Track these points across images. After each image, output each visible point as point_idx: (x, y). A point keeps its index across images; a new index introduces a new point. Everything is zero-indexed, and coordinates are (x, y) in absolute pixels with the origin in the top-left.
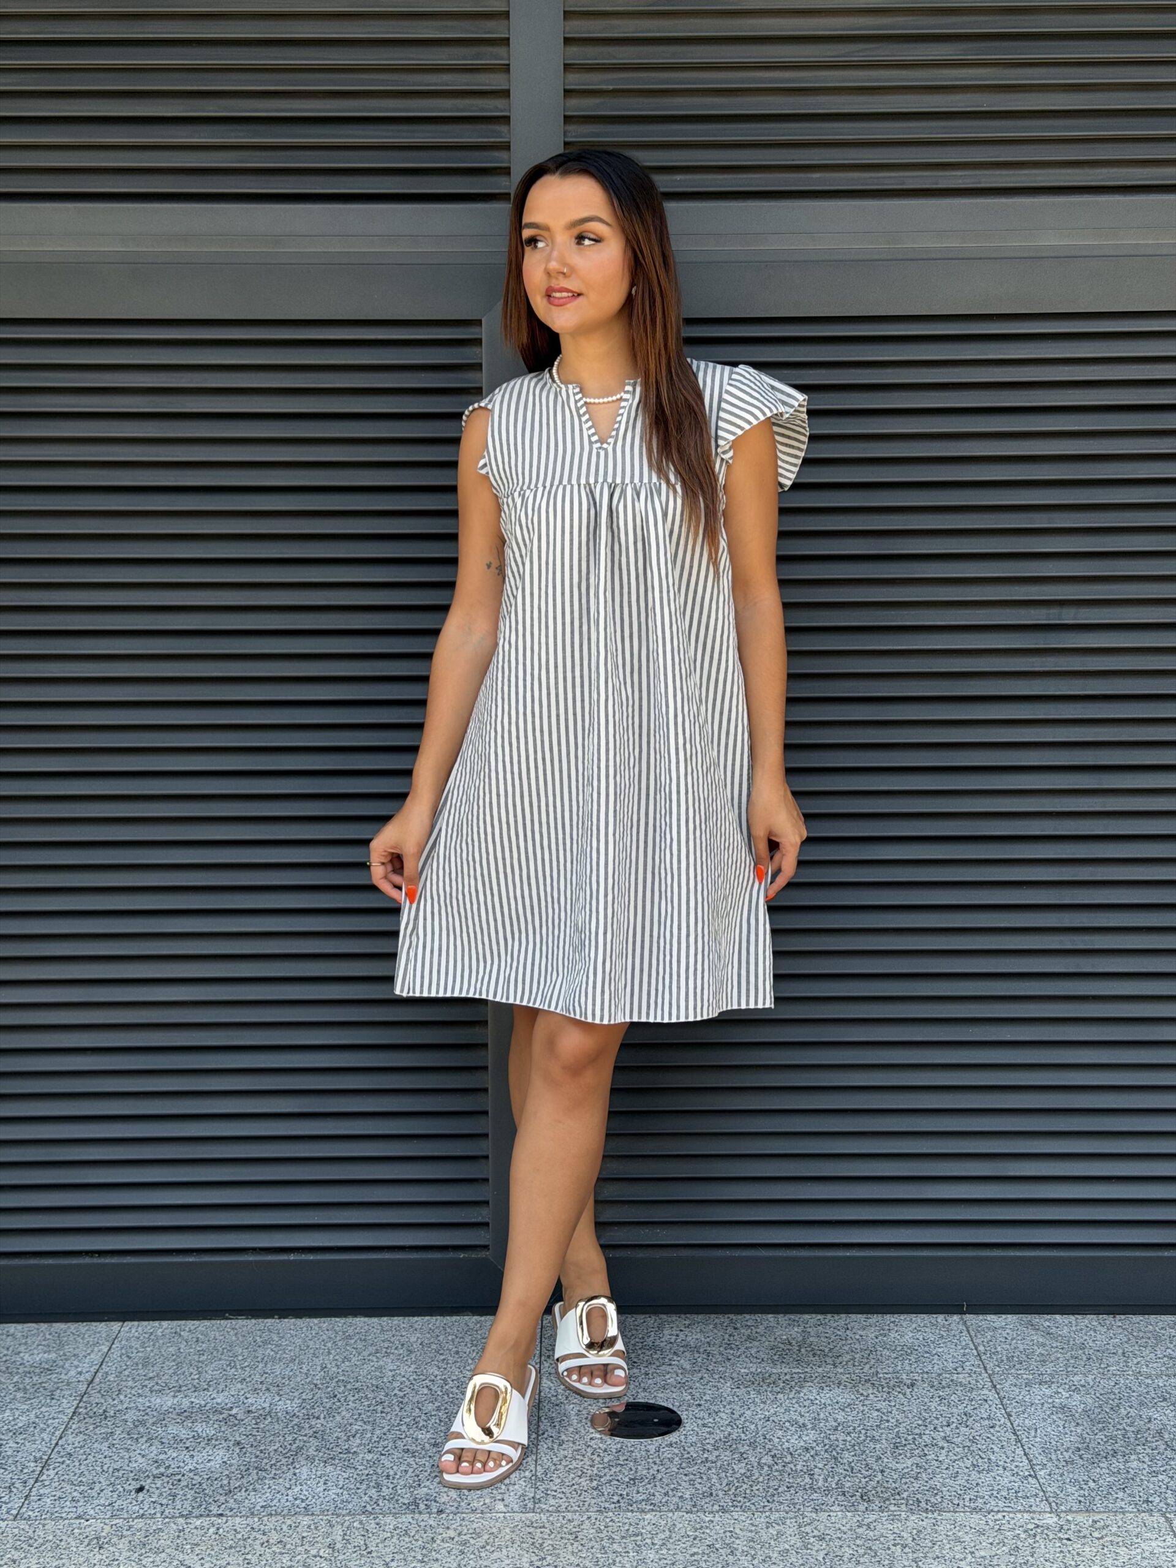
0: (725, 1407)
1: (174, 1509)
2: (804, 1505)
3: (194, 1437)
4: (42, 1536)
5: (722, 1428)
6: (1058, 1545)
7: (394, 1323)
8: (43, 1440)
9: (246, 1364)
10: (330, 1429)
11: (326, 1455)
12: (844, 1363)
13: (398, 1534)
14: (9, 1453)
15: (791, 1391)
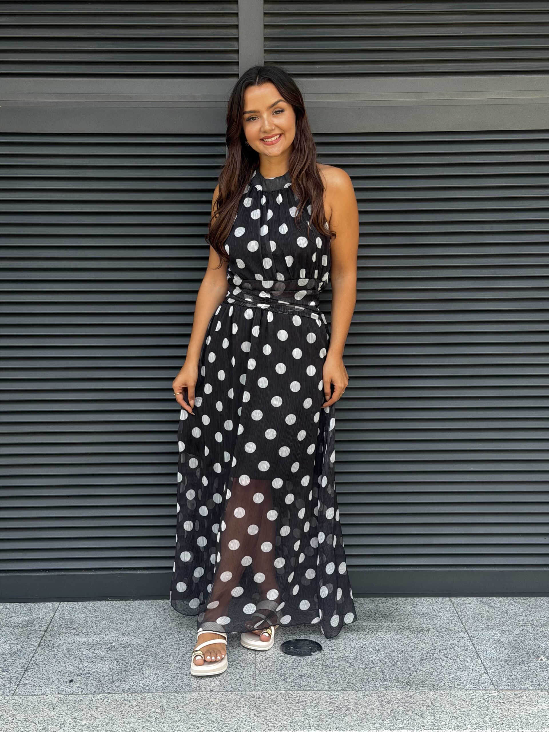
0: (342, 641)
1: (87, 690)
2: (380, 687)
3: (95, 656)
4: (26, 703)
5: (341, 651)
6: (499, 705)
8: (25, 658)
9: (118, 622)
10: (159, 652)
11: (157, 665)
12: (396, 620)
13: (192, 702)
14: (9, 664)
15: (372, 634)
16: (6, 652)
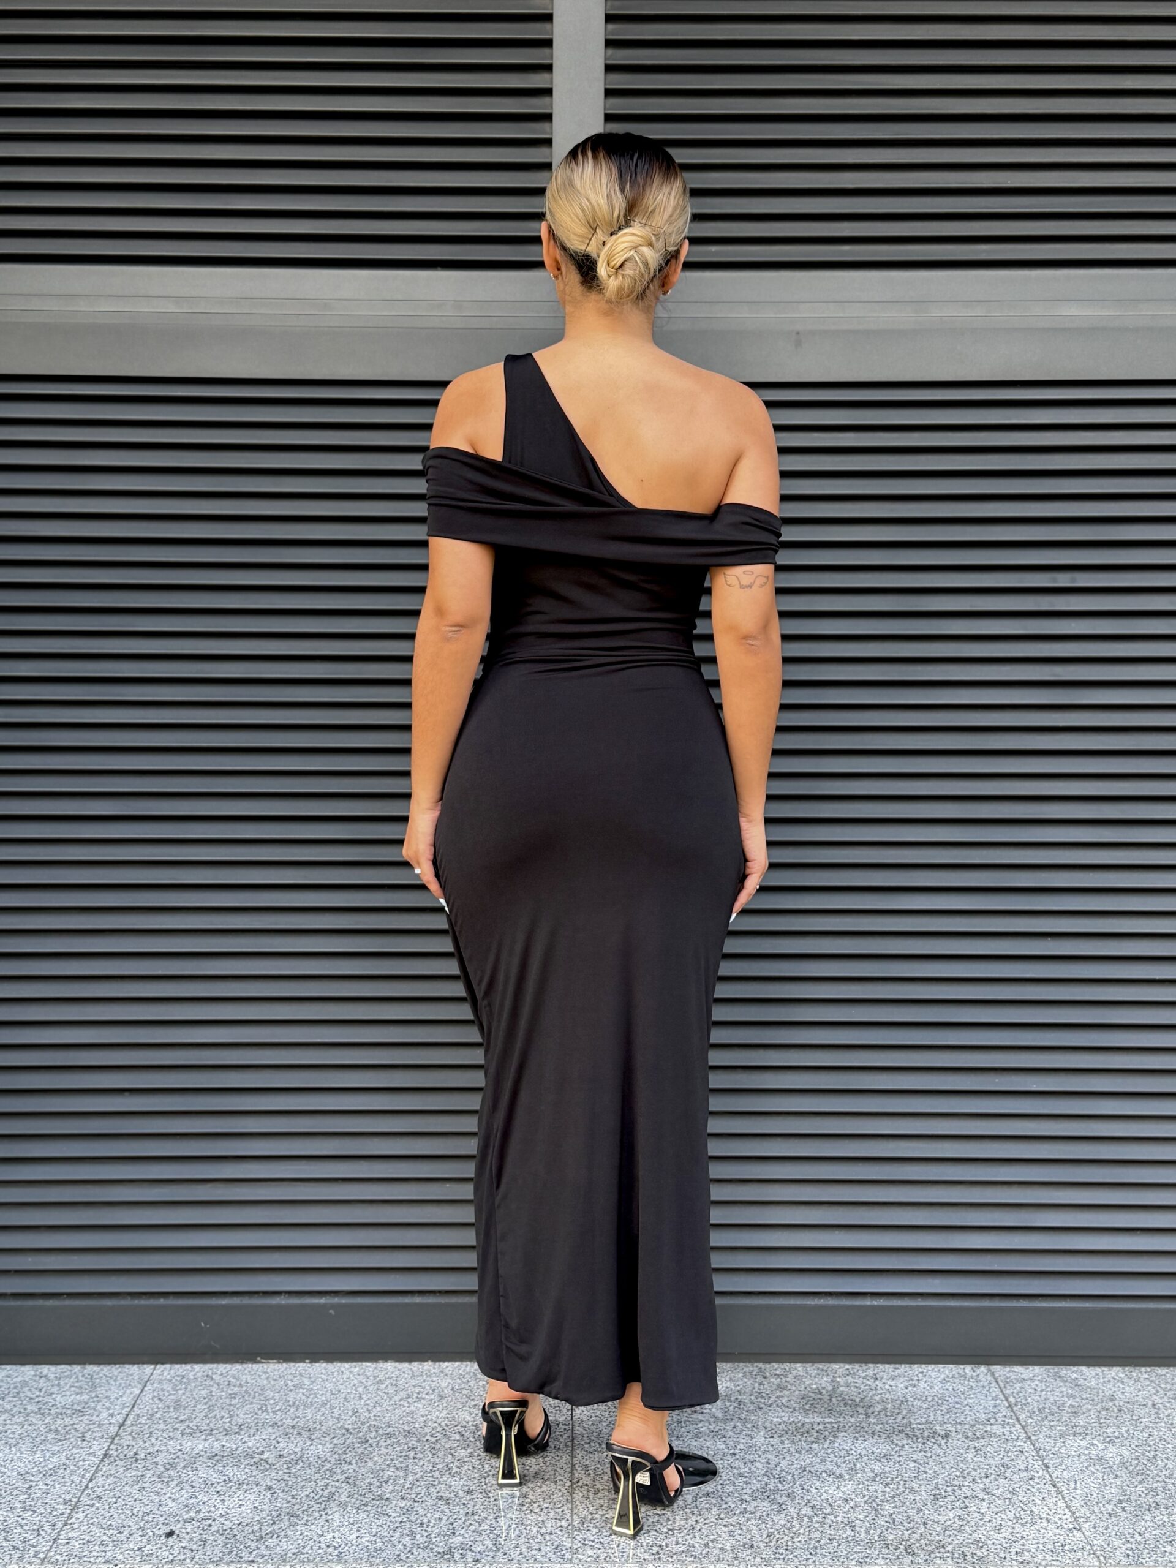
0: (760, 1456)
1: (205, 1554)
2: (847, 1558)
3: (225, 1481)
5: (759, 1478)
7: (425, 1368)
8: (73, 1482)
9: (278, 1408)
10: (363, 1475)
11: (358, 1502)
12: (876, 1413)
14: (38, 1495)
15: (825, 1441)
16: (33, 1468)
